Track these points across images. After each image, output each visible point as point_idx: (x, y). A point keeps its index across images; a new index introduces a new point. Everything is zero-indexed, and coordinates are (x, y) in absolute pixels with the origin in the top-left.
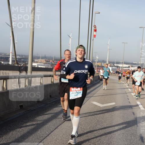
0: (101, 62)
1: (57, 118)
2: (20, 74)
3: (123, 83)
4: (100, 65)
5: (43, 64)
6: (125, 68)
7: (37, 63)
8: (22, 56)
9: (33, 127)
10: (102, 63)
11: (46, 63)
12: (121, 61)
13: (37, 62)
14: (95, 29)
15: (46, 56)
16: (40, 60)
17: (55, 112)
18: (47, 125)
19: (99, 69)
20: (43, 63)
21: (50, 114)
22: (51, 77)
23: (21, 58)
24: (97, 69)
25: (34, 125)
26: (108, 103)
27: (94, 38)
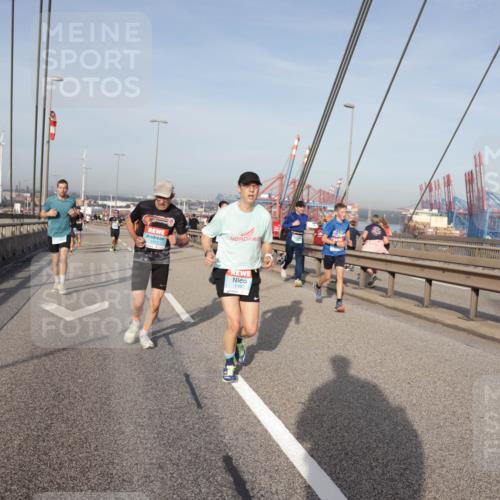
12: (111, 195)
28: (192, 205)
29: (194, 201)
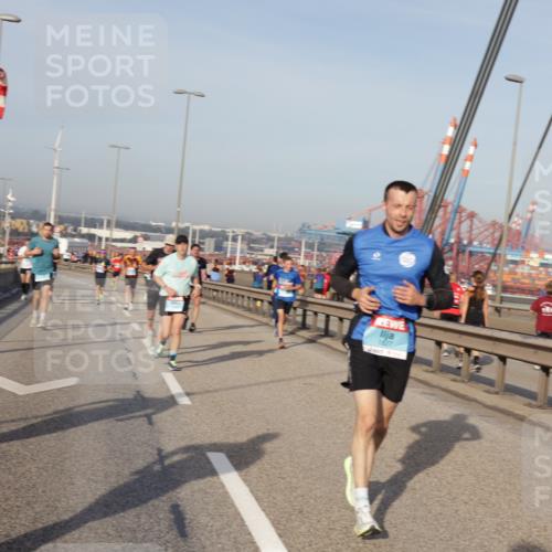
4: (21, 230)
6: (119, 245)
10: (32, 221)
12: (105, 218)
19: (18, 243)
24: (12, 243)
28: (254, 241)
29: (258, 234)
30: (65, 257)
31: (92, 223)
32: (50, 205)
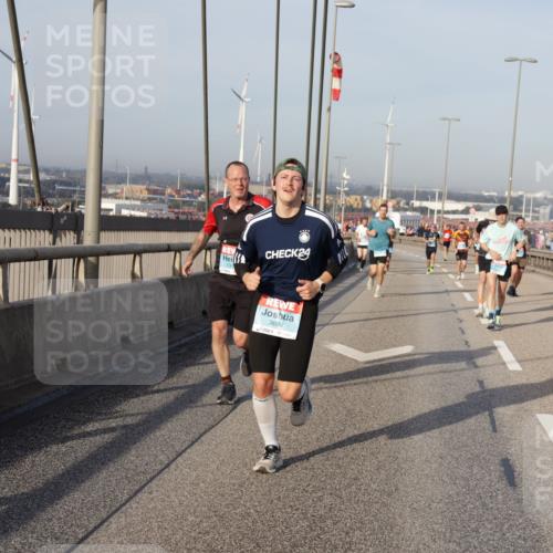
0: (361, 194)
1: (199, 404)
2: (54, 243)
3: (445, 270)
4: (355, 206)
5: (138, 203)
6: (451, 216)
7: (116, 198)
8: (58, 172)
9: (108, 437)
10: (365, 197)
11: (150, 199)
12: (437, 191)
13: (116, 194)
14: (335, 66)
15: (149, 171)
16: (126, 188)
17: (190, 382)
18: (163, 432)
19: (352, 219)
20: (137, 199)
21: (172, 389)
22: (173, 253)
23: (54, 182)
24: (346, 220)
25: (113, 430)
26: (386, 348)
27: (334, 102)
30: (401, 231)
31: (424, 196)
32: (383, 181)
